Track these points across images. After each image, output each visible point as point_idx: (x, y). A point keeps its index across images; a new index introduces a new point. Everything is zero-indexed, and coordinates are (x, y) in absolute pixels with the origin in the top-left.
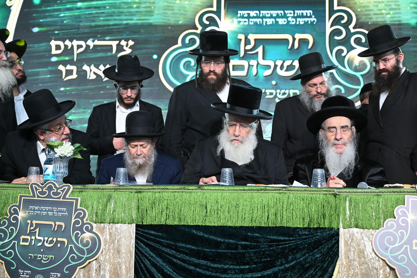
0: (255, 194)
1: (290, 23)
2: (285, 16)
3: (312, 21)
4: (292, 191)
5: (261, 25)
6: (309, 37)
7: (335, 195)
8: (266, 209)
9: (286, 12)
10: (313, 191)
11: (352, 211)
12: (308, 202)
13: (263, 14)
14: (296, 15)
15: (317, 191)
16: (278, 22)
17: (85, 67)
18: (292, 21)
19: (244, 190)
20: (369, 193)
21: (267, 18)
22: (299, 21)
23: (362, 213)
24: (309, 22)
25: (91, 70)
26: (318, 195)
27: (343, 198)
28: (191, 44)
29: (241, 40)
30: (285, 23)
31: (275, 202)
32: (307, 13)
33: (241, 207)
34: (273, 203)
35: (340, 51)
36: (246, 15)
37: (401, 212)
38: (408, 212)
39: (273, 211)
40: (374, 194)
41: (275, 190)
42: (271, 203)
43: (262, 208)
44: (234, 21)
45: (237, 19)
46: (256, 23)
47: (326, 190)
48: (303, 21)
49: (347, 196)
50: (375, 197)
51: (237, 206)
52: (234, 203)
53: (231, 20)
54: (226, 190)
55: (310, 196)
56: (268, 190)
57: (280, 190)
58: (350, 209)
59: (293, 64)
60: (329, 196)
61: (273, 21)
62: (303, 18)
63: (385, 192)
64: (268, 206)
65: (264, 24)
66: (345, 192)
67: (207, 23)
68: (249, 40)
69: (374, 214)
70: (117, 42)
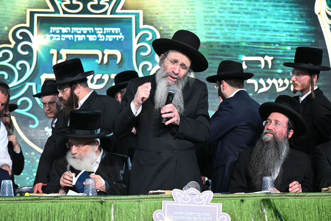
0: (30, 204)
1: (100, 40)
2: (95, 33)
3: (120, 38)
4: (63, 199)
5: (72, 41)
6: (117, 53)
7: (102, 203)
8: (40, 217)
9: (96, 29)
10: (82, 199)
11: (116, 216)
12: (77, 210)
14: (105, 32)
15: (86, 199)
16: (88, 38)
18: (102, 38)
19: (19, 200)
20: (131, 199)
21: (78, 34)
22: (108, 38)
23: (125, 217)
24: (118, 39)
26: (87, 203)
27: (109, 205)
28: (4, 58)
29: (53, 55)
30: (95, 39)
31: (48, 211)
32: (115, 31)
33: (17, 216)
34: (46, 212)
35: (146, 66)
37: (158, 215)
38: (165, 215)
39: (46, 219)
40: (136, 200)
41: (48, 199)
42: (45, 212)
43: (35, 216)
44: (47, 37)
46: (67, 39)
47: (94, 198)
48: (111, 38)
49: (112, 203)
50: (136, 202)
51: (13, 215)
52: (10, 213)
53: (43, 36)
54: (3, 201)
55: (80, 204)
56: (41, 199)
57: (52, 199)
58: (114, 214)
59: (103, 78)
60: (96, 203)
61: (83, 38)
62: (111, 35)
63: (145, 198)
64: (42, 214)
65: (75, 40)
66: (111, 199)
67: (21, 38)
68: (61, 55)
69: (135, 218)
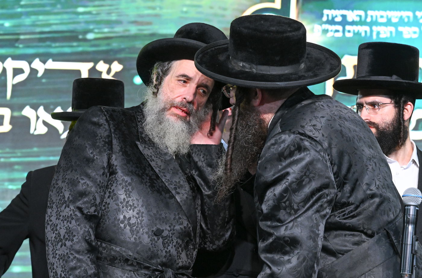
2: (416, 23)
9: (419, 14)
13: (372, 17)
16: (401, 33)
17: (28, 112)
21: (381, 24)
25: (38, 118)
36: (339, 19)
44: (315, 30)
45: (321, 25)
46: (357, 34)
53: (309, 27)
65: (374, 37)
70: (91, 65)
